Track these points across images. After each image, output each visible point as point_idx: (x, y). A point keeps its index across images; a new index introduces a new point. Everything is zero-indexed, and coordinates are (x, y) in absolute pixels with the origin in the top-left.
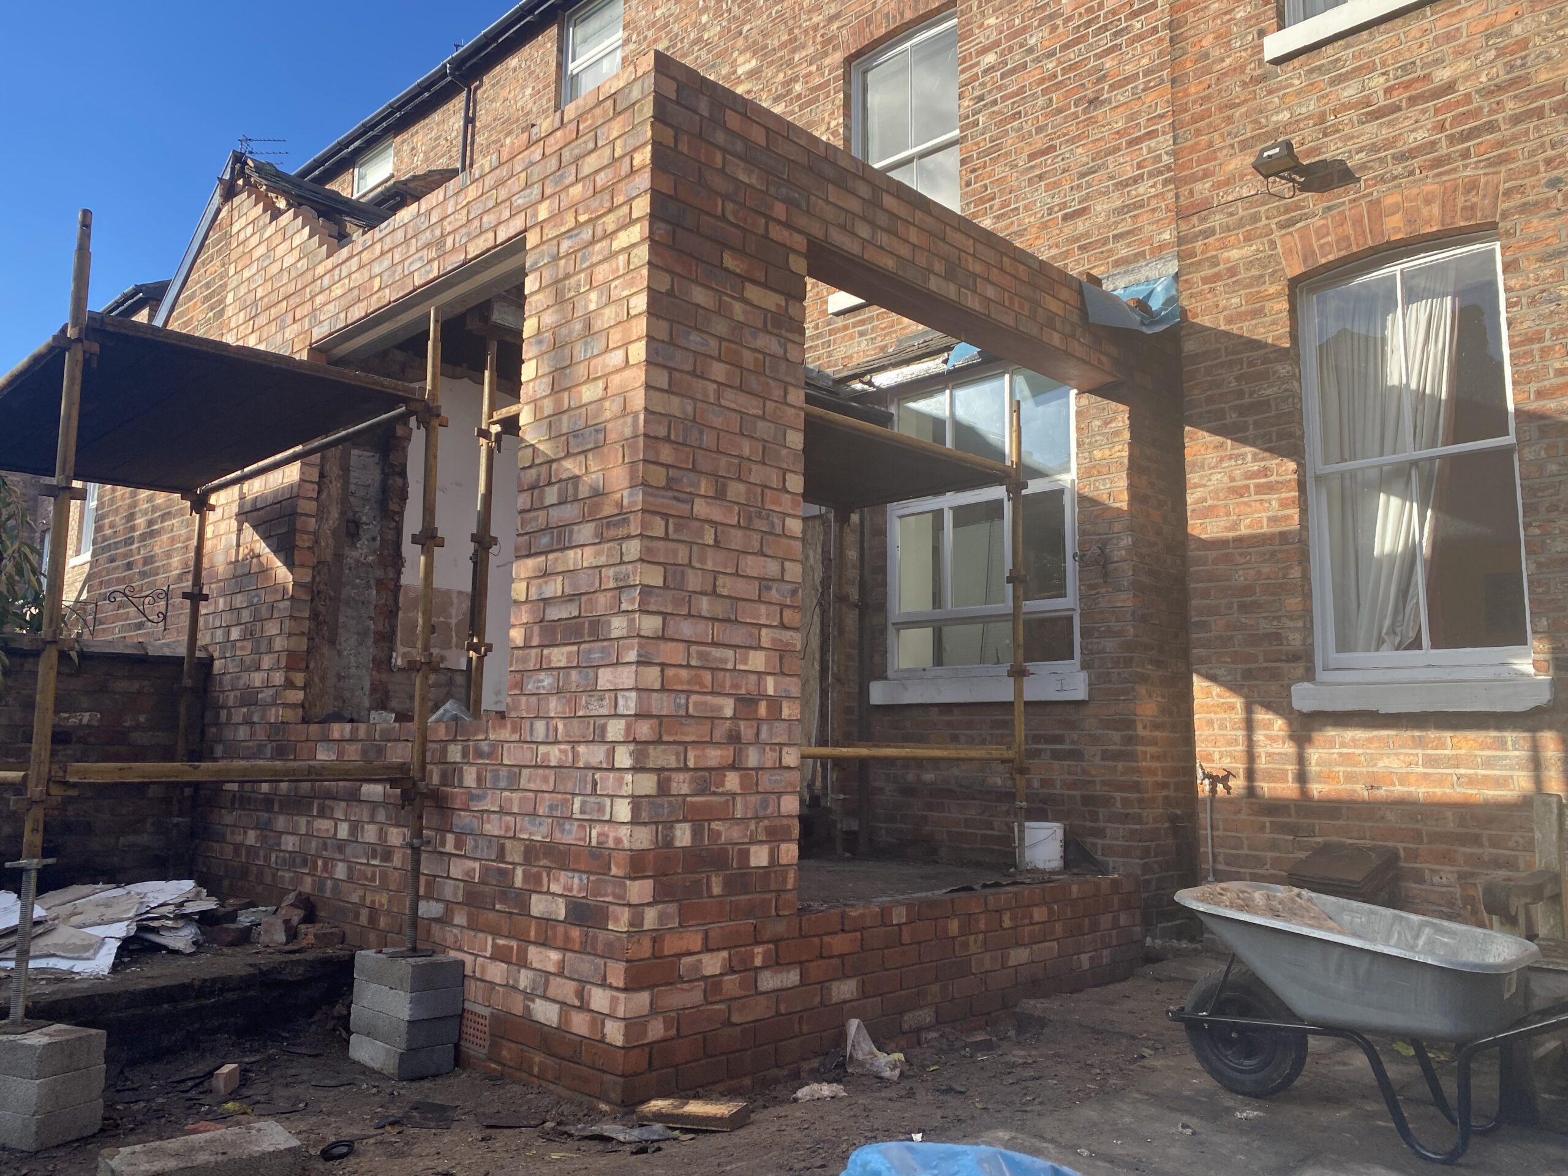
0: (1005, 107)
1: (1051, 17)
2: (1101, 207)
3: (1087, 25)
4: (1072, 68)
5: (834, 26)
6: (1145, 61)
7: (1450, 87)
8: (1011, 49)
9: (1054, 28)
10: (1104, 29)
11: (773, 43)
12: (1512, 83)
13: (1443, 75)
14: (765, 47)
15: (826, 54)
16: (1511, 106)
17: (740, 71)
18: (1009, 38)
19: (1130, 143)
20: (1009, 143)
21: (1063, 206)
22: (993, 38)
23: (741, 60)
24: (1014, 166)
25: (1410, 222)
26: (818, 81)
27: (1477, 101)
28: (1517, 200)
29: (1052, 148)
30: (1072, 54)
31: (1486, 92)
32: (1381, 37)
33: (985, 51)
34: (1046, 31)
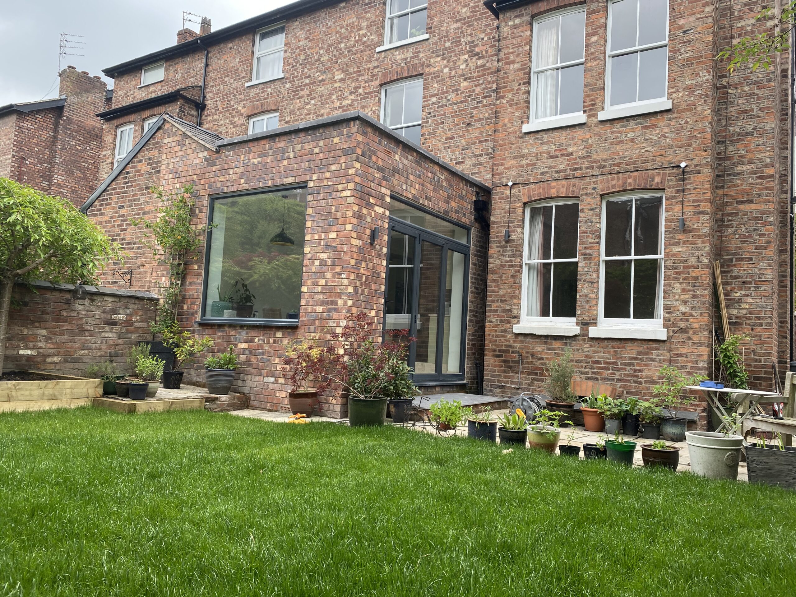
0: (438, 119)
1: (457, 90)
2: (468, 163)
3: (469, 96)
4: (462, 110)
5: (376, 70)
6: (486, 114)
7: (571, 154)
8: (442, 98)
9: (457, 95)
10: (474, 99)
11: (351, 70)
12: (588, 156)
13: (570, 150)
14: (348, 71)
15: (372, 81)
16: (586, 164)
17: (336, 78)
18: (442, 94)
19: (480, 142)
20: (439, 131)
21: (456, 159)
22: (436, 92)
23: (337, 73)
24: (440, 141)
25: (558, 192)
26: (368, 90)
27: (578, 160)
28: (585, 192)
29: (453, 138)
30: (463, 105)
31: (581, 158)
32: (555, 134)
33: (432, 96)
34: (454, 94)
